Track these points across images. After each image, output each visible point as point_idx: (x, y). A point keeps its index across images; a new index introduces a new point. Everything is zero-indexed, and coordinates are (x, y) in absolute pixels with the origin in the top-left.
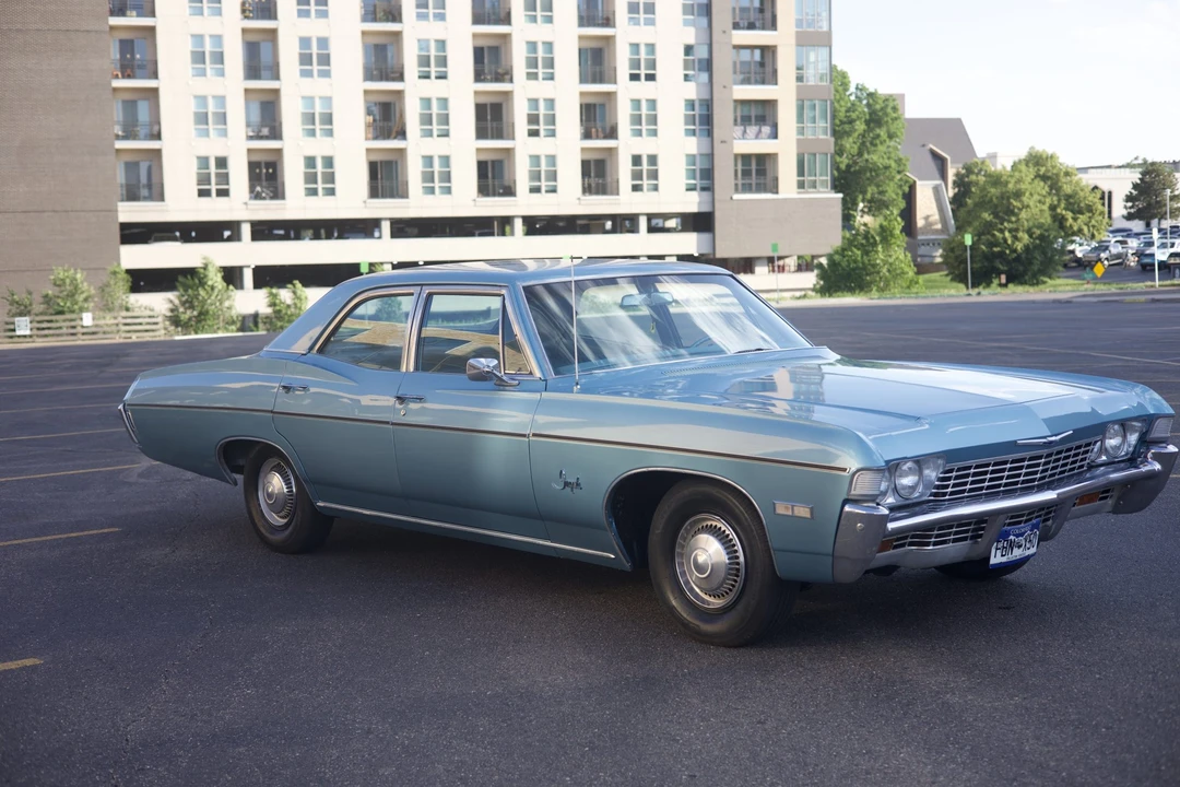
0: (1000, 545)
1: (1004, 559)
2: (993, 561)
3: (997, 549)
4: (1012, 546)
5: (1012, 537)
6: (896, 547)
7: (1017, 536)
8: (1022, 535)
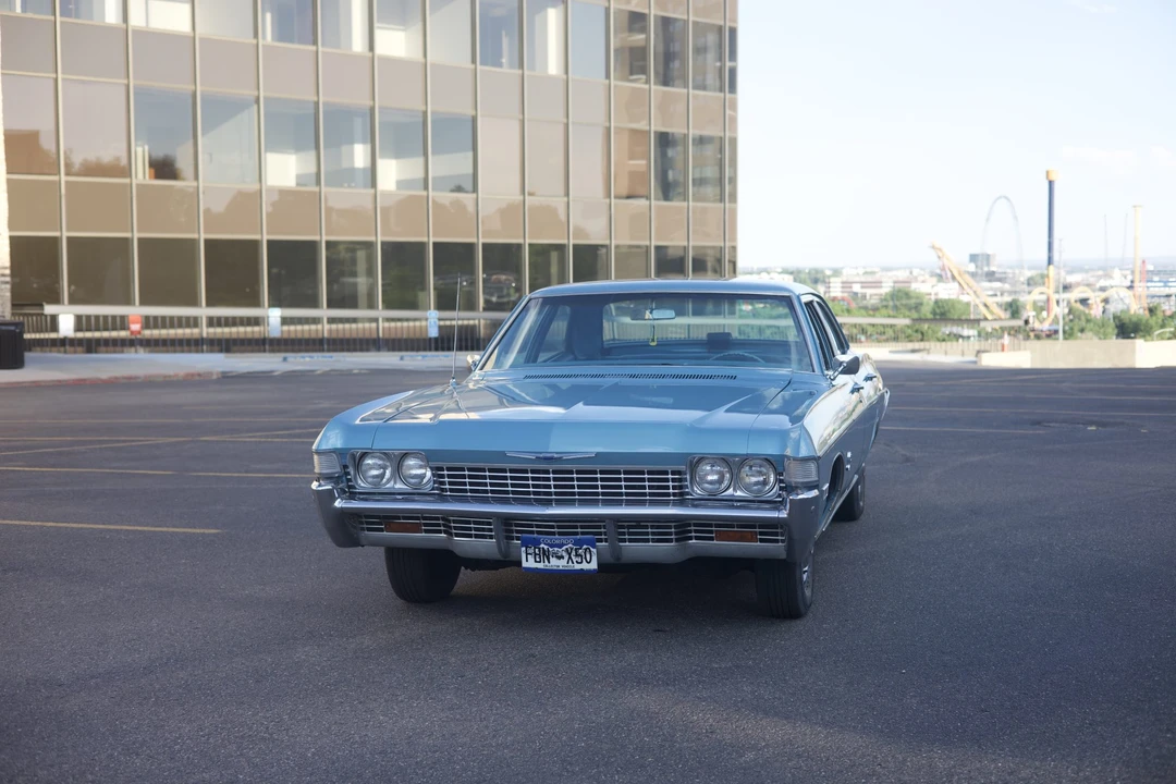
0: (531, 551)
1: (540, 566)
2: (525, 564)
3: (527, 554)
4: (546, 555)
5: (542, 546)
6: (426, 531)
7: (552, 546)
8: (560, 546)
